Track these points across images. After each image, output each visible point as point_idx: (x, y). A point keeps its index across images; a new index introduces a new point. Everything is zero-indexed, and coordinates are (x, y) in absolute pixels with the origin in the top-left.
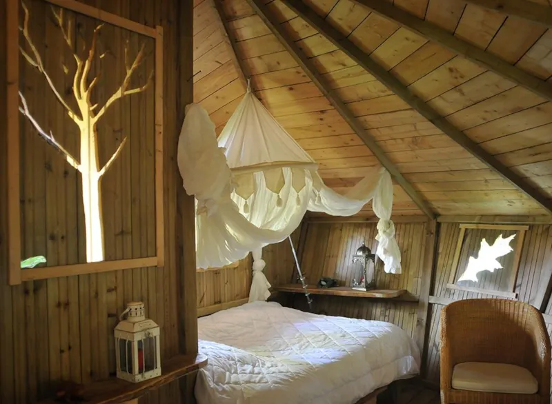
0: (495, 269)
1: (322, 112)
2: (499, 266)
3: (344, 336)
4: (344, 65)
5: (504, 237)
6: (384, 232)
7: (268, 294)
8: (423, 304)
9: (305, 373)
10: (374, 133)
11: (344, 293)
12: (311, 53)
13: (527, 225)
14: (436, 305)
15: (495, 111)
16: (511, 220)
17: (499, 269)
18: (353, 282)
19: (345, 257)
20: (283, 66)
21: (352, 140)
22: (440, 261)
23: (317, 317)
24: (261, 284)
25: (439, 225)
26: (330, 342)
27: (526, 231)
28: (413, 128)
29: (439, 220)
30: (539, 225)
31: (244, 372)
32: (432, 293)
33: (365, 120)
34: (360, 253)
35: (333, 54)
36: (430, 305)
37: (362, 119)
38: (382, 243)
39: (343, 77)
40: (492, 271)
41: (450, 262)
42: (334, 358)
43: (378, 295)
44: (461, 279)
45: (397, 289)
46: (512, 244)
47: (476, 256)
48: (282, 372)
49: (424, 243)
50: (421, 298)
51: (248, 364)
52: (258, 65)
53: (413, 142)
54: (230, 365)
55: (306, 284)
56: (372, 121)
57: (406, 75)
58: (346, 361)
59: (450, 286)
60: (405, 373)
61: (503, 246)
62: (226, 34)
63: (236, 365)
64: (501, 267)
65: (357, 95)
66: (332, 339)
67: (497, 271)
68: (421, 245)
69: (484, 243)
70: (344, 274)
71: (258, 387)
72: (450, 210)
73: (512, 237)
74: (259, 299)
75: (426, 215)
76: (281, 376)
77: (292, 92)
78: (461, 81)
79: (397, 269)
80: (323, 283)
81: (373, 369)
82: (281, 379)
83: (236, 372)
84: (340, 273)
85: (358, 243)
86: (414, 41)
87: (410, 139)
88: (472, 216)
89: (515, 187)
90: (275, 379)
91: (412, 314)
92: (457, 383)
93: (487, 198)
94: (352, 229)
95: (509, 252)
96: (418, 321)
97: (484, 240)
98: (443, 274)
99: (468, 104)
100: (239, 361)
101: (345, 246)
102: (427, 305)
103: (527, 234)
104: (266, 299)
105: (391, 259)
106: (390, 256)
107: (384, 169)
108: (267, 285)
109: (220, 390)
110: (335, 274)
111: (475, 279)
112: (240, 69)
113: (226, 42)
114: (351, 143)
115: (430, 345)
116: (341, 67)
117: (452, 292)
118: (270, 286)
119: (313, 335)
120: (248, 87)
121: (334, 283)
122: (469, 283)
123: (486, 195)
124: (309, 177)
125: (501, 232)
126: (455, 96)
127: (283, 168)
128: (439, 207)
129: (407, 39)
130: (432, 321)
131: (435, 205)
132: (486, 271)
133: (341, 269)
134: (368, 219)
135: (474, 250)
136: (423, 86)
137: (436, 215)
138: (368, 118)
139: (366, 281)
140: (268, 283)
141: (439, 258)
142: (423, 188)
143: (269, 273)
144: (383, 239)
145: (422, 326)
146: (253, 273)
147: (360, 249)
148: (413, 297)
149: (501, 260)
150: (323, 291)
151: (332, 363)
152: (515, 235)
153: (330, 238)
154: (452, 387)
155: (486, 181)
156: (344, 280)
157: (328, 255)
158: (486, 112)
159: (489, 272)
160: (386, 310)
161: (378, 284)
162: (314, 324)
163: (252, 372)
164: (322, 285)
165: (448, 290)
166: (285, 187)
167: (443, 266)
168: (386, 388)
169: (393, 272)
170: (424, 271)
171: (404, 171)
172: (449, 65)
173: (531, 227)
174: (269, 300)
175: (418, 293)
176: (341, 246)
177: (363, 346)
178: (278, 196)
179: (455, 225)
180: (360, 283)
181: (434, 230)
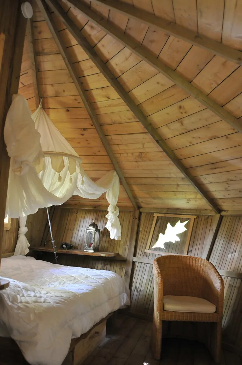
0: (176, 241)
1: (84, 129)
2: (178, 239)
3: (87, 278)
4: (108, 98)
5: (181, 222)
6: (113, 212)
7: (27, 251)
8: (129, 262)
9: (73, 298)
10: (115, 148)
11: (79, 253)
12: (88, 87)
13: (195, 215)
14: (137, 263)
15: (199, 138)
16: (186, 212)
17: (178, 241)
18: (85, 247)
19: (79, 230)
20: (66, 93)
21: (99, 151)
22: (141, 236)
23: (63, 267)
24: (23, 243)
25: (140, 213)
26: (78, 281)
27: (195, 219)
28: (142, 147)
29: (141, 210)
30: (202, 215)
31: (29, 296)
32: (135, 255)
33: (112, 139)
34: (91, 228)
35: (103, 89)
36: (134, 263)
37: (109, 137)
38: (110, 219)
39: (106, 107)
40: (174, 242)
41: (147, 236)
42: (87, 290)
43: (102, 255)
44: (154, 247)
45: (113, 252)
46: (186, 226)
47: (164, 233)
48: (58, 296)
49: (131, 224)
50: (128, 258)
51: (30, 291)
52: (50, 91)
53: (139, 155)
54: (19, 291)
55: (55, 245)
56: (115, 139)
57: (148, 108)
58: (94, 292)
59: (147, 251)
60: (123, 304)
61: (180, 227)
62: (34, 63)
63: (22, 291)
64: (179, 240)
65: (112, 120)
66: (79, 279)
67: (177, 242)
68: (129, 225)
69: (169, 225)
70: (78, 242)
71: (45, 305)
72: (149, 204)
73: (186, 222)
74: (21, 254)
75: (134, 207)
76: (58, 298)
77: (68, 113)
78: (185, 115)
79: (119, 237)
80: (64, 246)
81: (109, 299)
82: (59, 301)
83: (23, 296)
84: (75, 241)
85: (88, 222)
86: (162, 85)
87: (137, 154)
88: (162, 209)
89: (196, 190)
90: (55, 300)
91: (121, 268)
92: (169, 307)
93: (175, 197)
94: (84, 213)
95: (184, 231)
96: (126, 273)
97: (169, 223)
98: (142, 243)
99: (184, 132)
100: (23, 289)
101: (79, 224)
102: (131, 263)
103: (195, 220)
104: (26, 254)
105: (115, 230)
106: (115, 228)
107: (115, 172)
108: (27, 245)
109: (16, 307)
110: (71, 241)
111: (162, 247)
112: (37, 91)
113: (32, 69)
114: (98, 153)
115: (133, 288)
116: (107, 99)
117: (148, 255)
118: (30, 245)
119: (65, 277)
120: (41, 103)
121: (71, 247)
122: (159, 249)
123: (175, 195)
124: (78, 167)
125: (179, 219)
126: (177, 125)
127: (64, 157)
128: (142, 202)
129: (158, 83)
130: (135, 273)
131: (140, 200)
132: (170, 242)
133: (75, 239)
134: (95, 207)
135: (163, 230)
136: (157, 118)
137: (139, 207)
138: (113, 137)
139: (94, 246)
140: (28, 243)
141: (140, 234)
142: (135, 188)
143: (30, 236)
144: (112, 217)
145: (128, 276)
146: (19, 235)
147: (91, 225)
148: (123, 257)
149: (180, 235)
150: (65, 251)
151: (87, 292)
152: (188, 221)
153: (69, 218)
154: (164, 310)
155: (178, 185)
156: (77, 245)
157: (67, 228)
158: (194, 138)
159: (172, 242)
160: (105, 265)
161: (100, 248)
162: (63, 270)
163: (35, 296)
164: (63, 248)
165: (145, 254)
166: (64, 169)
167: (143, 239)
168: (112, 314)
169: (116, 239)
170: (131, 241)
171: (127, 176)
172: (179, 104)
173: (198, 217)
174: (28, 255)
175: (126, 256)
176: (76, 224)
177: (102, 284)
178: (59, 174)
179: (150, 215)
180: (90, 247)
181: (137, 216)
